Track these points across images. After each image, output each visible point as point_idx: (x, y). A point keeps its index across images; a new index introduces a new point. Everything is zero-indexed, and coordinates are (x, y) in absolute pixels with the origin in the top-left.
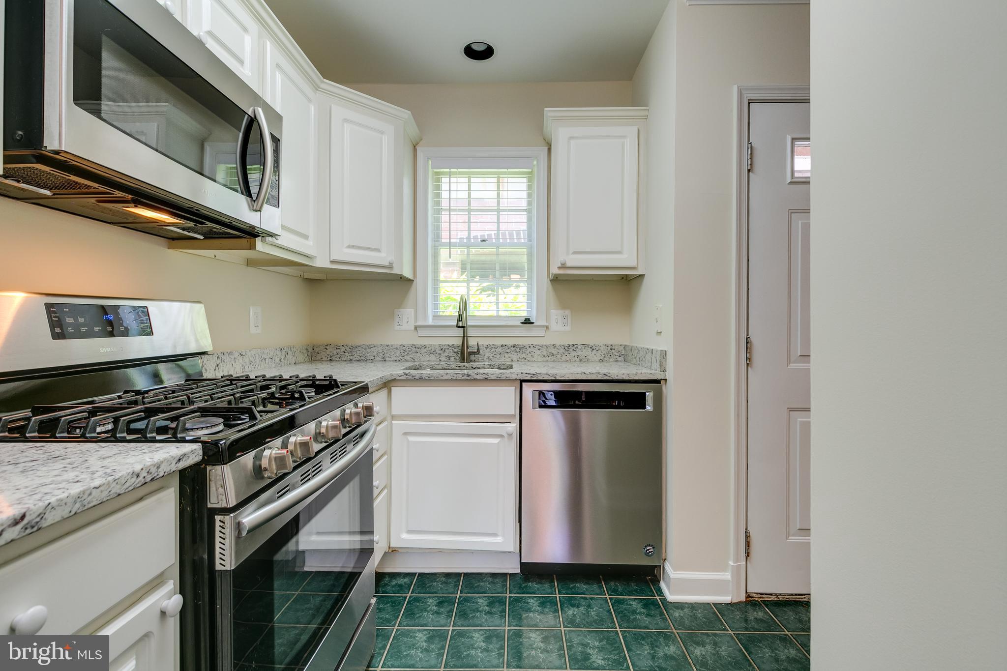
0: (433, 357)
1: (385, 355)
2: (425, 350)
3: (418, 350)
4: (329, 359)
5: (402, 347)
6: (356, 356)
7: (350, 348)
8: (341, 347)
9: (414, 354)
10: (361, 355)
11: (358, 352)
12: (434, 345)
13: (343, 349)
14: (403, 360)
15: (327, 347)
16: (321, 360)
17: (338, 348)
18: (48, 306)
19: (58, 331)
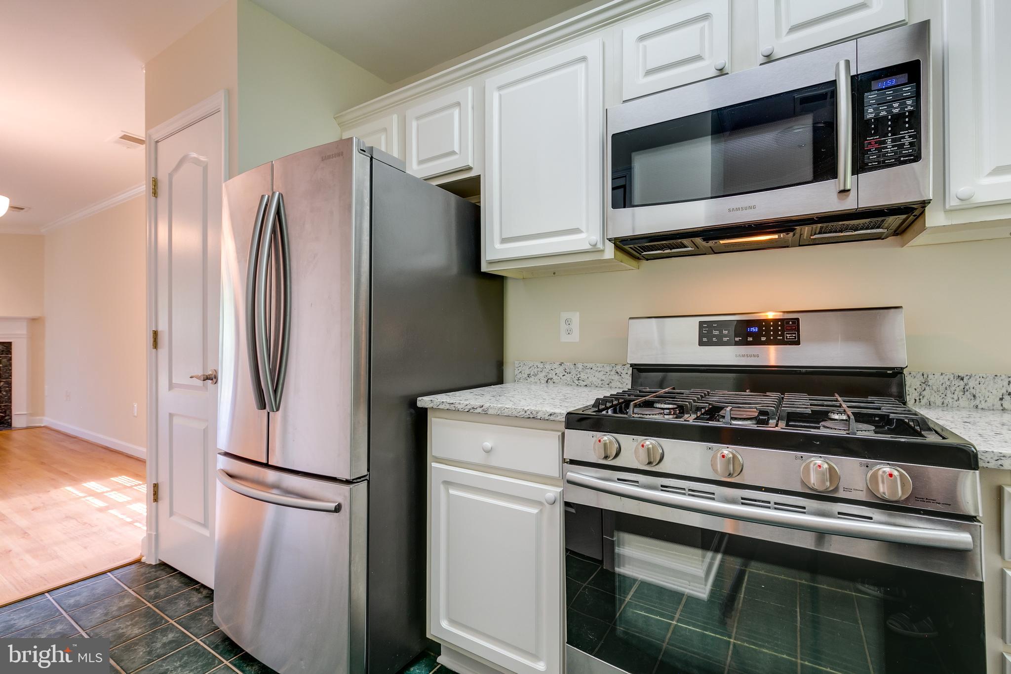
18: (701, 323)
19: (705, 340)
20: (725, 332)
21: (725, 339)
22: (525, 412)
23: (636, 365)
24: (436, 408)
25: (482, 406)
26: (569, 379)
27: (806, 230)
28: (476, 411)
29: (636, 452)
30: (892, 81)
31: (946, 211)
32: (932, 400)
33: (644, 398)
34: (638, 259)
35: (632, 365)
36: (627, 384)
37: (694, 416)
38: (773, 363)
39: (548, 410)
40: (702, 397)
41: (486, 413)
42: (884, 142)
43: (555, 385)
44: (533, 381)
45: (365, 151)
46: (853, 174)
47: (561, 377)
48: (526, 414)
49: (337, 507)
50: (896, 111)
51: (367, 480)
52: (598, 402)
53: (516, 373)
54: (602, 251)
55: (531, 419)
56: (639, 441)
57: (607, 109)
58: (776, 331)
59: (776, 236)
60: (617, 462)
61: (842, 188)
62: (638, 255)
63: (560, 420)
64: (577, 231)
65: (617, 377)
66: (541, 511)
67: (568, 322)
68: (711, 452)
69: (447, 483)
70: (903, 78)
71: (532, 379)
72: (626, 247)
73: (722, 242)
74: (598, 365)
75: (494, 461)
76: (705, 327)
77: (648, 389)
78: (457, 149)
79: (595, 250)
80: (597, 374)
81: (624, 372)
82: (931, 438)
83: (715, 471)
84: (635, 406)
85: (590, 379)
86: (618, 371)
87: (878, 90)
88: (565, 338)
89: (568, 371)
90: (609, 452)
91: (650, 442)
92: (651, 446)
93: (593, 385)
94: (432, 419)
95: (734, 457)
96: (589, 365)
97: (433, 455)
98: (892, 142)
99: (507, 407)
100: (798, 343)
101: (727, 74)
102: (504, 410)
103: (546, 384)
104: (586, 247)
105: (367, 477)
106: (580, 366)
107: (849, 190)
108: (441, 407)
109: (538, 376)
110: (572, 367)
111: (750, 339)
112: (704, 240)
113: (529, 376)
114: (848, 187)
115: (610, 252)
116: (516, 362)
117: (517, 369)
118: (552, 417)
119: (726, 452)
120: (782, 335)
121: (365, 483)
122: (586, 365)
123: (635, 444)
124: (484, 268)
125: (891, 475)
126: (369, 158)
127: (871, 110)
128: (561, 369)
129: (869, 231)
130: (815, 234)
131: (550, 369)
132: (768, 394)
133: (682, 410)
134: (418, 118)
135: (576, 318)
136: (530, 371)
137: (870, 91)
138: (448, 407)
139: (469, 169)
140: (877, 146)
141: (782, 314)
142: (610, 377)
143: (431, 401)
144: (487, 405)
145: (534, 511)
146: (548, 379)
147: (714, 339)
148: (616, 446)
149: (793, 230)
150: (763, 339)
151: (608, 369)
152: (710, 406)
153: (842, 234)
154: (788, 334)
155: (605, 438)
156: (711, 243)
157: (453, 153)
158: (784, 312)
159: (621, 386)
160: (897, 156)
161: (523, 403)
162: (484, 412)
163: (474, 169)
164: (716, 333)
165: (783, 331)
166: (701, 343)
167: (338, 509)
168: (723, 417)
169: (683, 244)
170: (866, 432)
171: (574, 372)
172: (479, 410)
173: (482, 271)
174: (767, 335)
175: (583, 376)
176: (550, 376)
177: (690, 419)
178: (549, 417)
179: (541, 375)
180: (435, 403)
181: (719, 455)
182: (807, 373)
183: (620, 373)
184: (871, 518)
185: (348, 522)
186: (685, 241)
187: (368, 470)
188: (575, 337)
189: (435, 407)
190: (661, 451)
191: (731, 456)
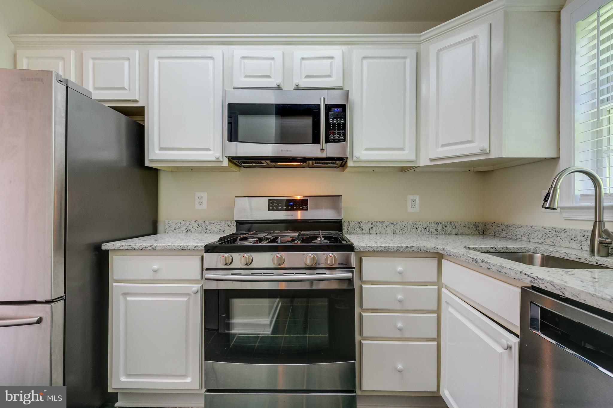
0: (574, 244)
1: (530, 236)
2: (565, 235)
3: (558, 234)
4: (494, 234)
5: (543, 229)
6: (509, 234)
7: (506, 227)
8: (500, 226)
9: (554, 238)
10: (512, 233)
11: (511, 231)
12: (575, 230)
13: (501, 227)
14: (544, 243)
15: (493, 225)
16: (489, 235)
17: (499, 226)
18: (269, 200)
19: (271, 208)
20: (280, 205)
21: (279, 208)
22: (180, 247)
23: (238, 221)
24: (117, 250)
25: (152, 246)
26: (200, 230)
27: (311, 162)
28: (147, 249)
29: (241, 259)
30: (338, 110)
31: (353, 161)
32: (351, 231)
33: (243, 236)
34: (240, 166)
35: (236, 221)
36: (233, 230)
37: (266, 242)
38: (299, 218)
39: (194, 245)
40: (269, 234)
41: (154, 249)
42: (335, 133)
43: (192, 233)
44: (178, 232)
45: (62, 82)
46: (325, 143)
47: (196, 229)
48: (181, 248)
49: (39, 320)
50: (339, 121)
51: (64, 299)
52: (221, 239)
53: (166, 227)
54: (222, 162)
55: (184, 250)
56: (242, 255)
57: (225, 90)
58: (299, 204)
59: (299, 164)
60: (232, 266)
61: (322, 148)
62: (240, 165)
63: (201, 249)
64: (208, 149)
65: (228, 228)
66: (189, 299)
67: (200, 198)
68: (272, 256)
69: (125, 294)
70: (341, 109)
71: (177, 231)
72: (235, 161)
73: (278, 163)
74: (218, 221)
75: (159, 276)
76: (271, 202)
77: (245, 232)
78: (126, 86)
79: (218, 161)
80: (217, 226)
81: (232, 225)
82: (344, 243)
83: (274, 264)
84: (240, 240)
85: (213, 229)
86: (229, 224)
87: (334, 112)
88: (198, 207)
89: (200, 225)
90: (227, 261)
91: (246, 255)
92: (247, 256)
93: (215, 232)
94: (113, 256)
95: (281, 257)
96: (213, 222)
97: (114, 278)
98: (338, 133)
99: (169, 245)
100: (307, 210)
101: (282, 89)
102: (167, 246)
103: (186, 233)
104: (213, 158)
105: (64, 298)
106: (207, 222)
107: (324, 149)
108: (121, 248)
109: (181, 229)
110: (203, 223)
111: (290, 208)
112: (271, 162)
113: (175, 229)
114: (324, 148)
115: (226, 163)
116: (166, 221)
117: (167, 225)
118: (196, 248)
119: (278, 255)
120: (302, 206)
121: (63, 301)
122: (211, 221)
123: (240, 256)
124: (147, 164)
125: (331, 256)
126: (65, 87)
127: (331, 119)
128: (196, 224)
129: (332, 165)
130: (314, 164)
131: (189, 224)
132: (296, 231)
133: (260, 240)
134: (94, 59)
135: (205, 196)
136: (176, 226)
137: (331, 112)
138: (126, 248)
139: (136, 101)
140: (333, 133)
141: (303, 197)
142: (224, 228)
143: (113, 245)
144: (155, 245)
145: (185, 299)
146: (188, 230)
147: (275, 208)
148: (231, 258)
149: (306, 162)
150: (295, 208)
151: (223, 223)
152: (273, 238)
153: (323, 165)
154: (304, 206)
155: (226, 255)
156: (274, 163)
157: (124, 89)
158: (303, 196)
159: (230, 232)
160: (339, 139)
161: (177, 242)
162: (153, 249)
163: (140, 102)
164: (276, 205)
165: (302, 204)
166: (269, 210)
167: (39, 321)
168: (277, 242)
169: (261, 162)
170: (327, 243)
171: (203, 225)
172: (150, 248)
173: (145, 165)
174: (296, 206)
175: (209, 228)
176: (189, 228)
177: (264, 243)
178: (195, 248)
179: (183, 228)
180: (116, 246)
181: (275, 257)
182: (311, 222)
183: (229, 225)
184: (326, 273)
185: (49, 328)
186: (262, 161)
187: (65, 293)
188: (204, 206)
189: (116, 248)
190: (251, 258)
191: (280, 256)
